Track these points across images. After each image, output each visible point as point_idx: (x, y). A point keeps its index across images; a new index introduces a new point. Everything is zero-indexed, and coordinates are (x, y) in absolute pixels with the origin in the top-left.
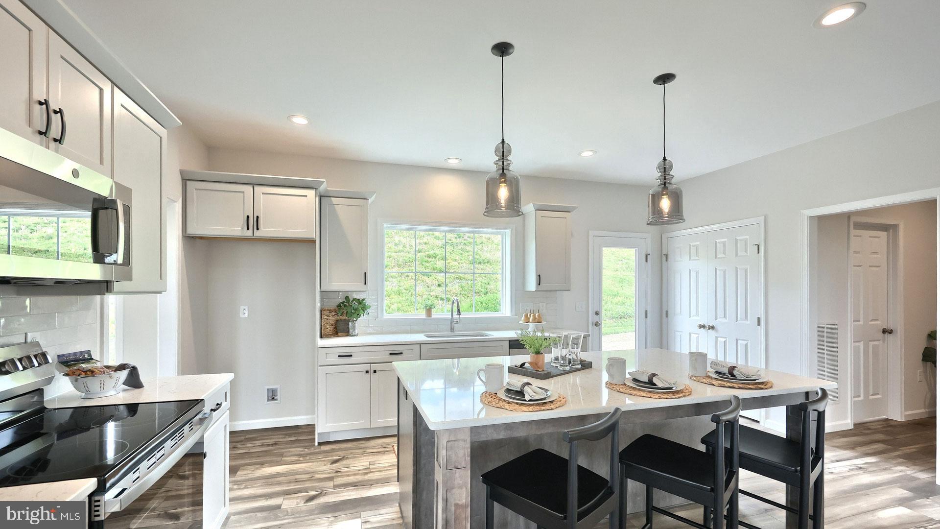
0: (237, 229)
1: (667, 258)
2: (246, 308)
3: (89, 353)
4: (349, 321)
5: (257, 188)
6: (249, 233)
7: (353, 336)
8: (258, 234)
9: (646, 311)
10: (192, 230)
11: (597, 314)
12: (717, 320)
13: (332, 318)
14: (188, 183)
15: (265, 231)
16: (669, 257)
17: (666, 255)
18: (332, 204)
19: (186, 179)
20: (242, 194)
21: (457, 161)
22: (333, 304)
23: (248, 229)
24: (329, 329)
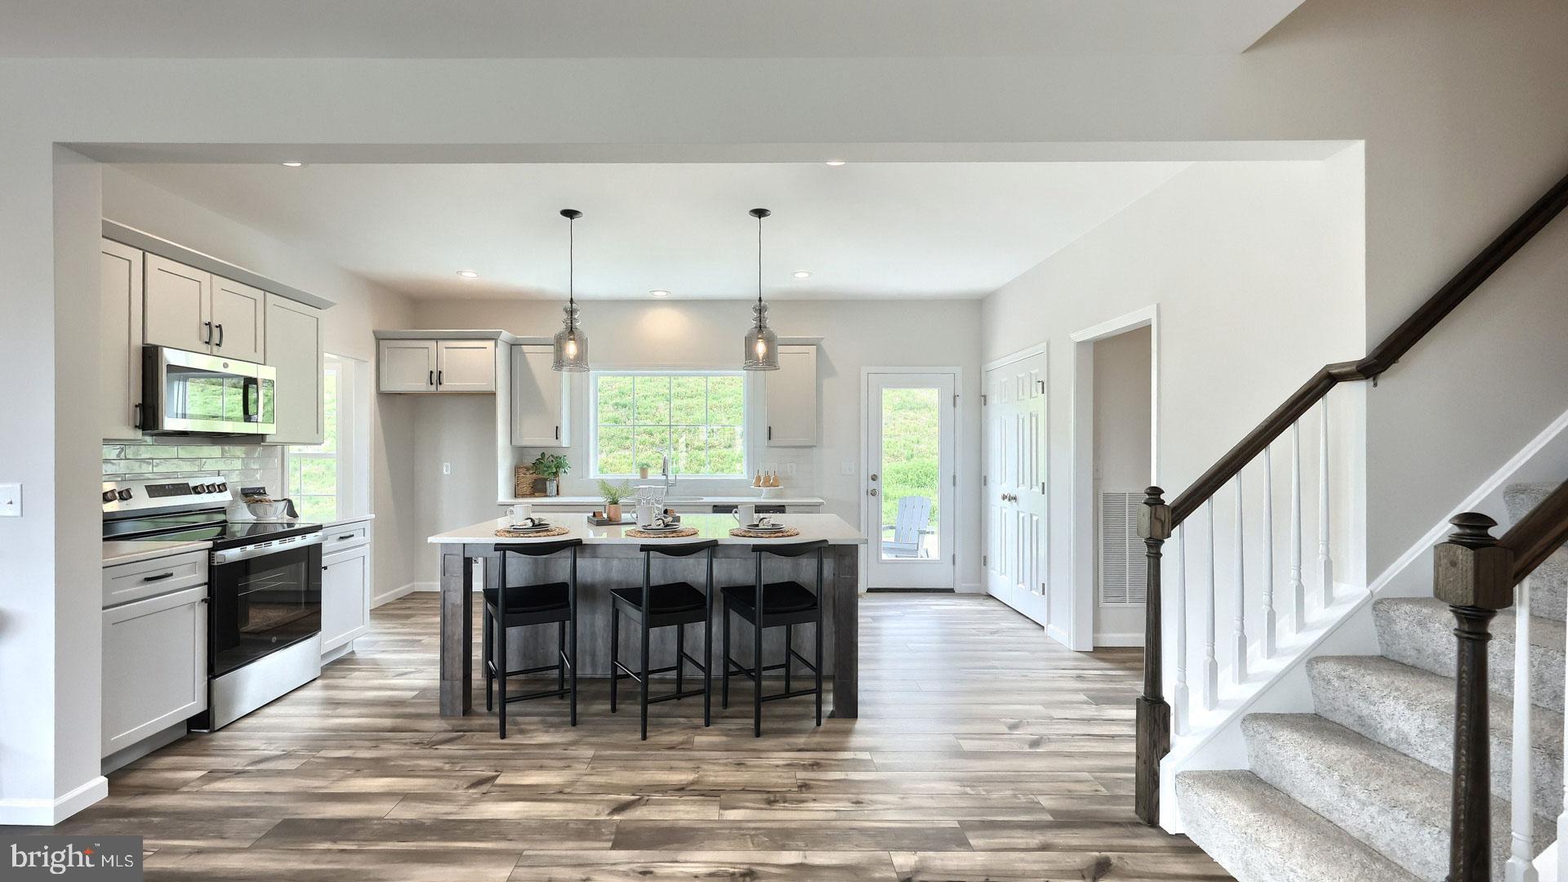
0: (420, 385)
1: (985, 401)
2: (449, 464)
3: (264, 488)
4: (546, 480)
5: (440, 343)
6: (433, 388)
7: (549, 496)
8: (441, 388)
9: (954, 477)
10: (385, 388)
11: (874, 478)
12: (1020, 487)
13: (529, 477)
14: (381, 342)
15: (448, 385)
16: (987, 398)
17: (985, 396)
18: (523, 353)
19: (379, 338)
20: (426, 350)
21: (664, 294)
22: (530, 460)
23: (432, 384)
24: (526, 489)
